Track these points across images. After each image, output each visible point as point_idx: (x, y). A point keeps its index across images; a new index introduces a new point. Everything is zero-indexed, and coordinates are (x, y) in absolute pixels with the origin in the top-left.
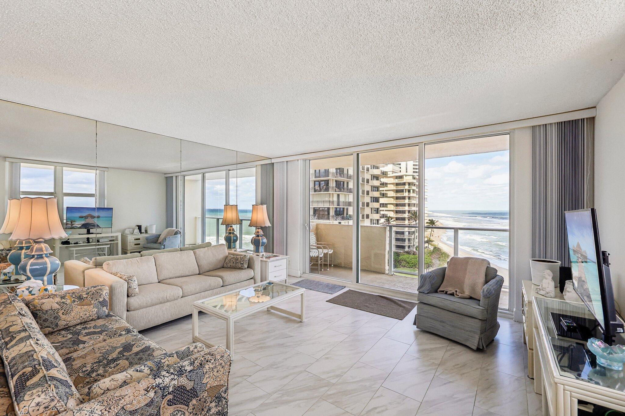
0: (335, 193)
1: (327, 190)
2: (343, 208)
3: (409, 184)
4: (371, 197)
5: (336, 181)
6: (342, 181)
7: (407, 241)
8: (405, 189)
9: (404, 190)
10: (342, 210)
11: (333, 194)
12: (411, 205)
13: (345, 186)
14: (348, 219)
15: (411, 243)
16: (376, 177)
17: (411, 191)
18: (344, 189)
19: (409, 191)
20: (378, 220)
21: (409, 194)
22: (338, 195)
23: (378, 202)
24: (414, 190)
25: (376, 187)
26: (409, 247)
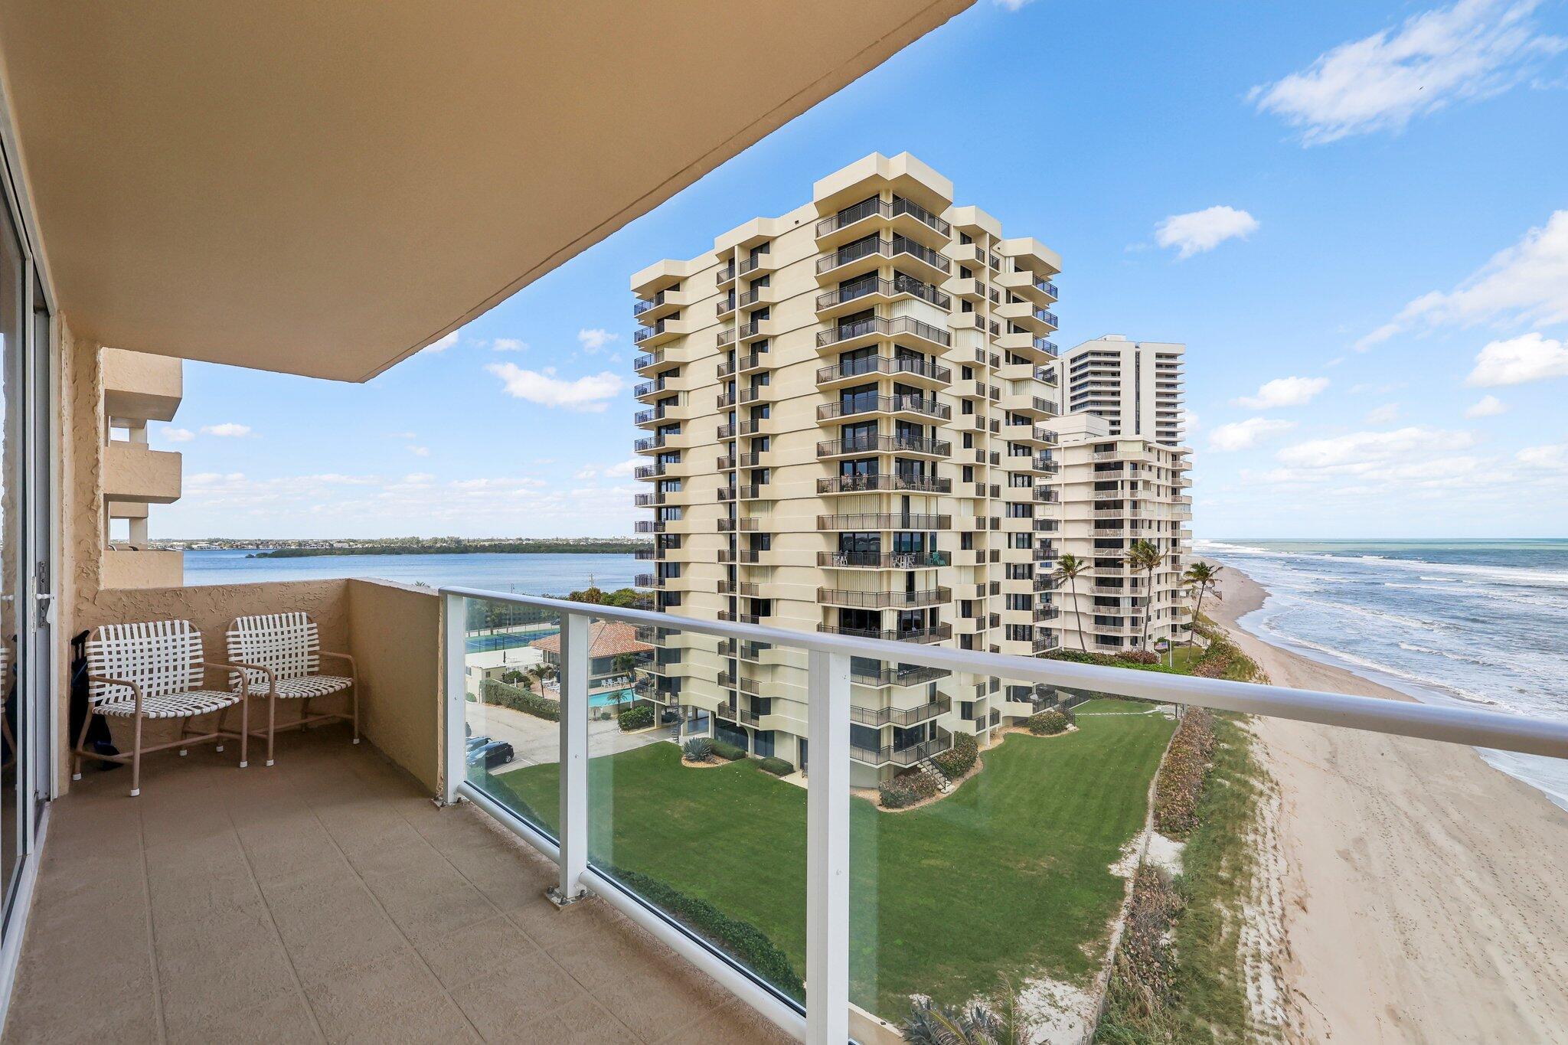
0: (894, 493)
1: (872, 484)
2: (923, 534)
3: (1135, 466)
4: (1008, 503)
5: (899, 460)
6: (917, 461)
7: (1127, 623)
8: (1122, 482)
9: (1119, 483)
10: (917, 539)
11: (889, 495)
12: (1139, 524)
13: (928, 473)
14: (936, 564)
15: (1140, 630)
16: (1024, 448)
17: (1140, 485)
18: (923, 483)
19: (1134, 485)
20: (1030, 566)
21: (1132, 495)
22: (906, 499)
23: (1031, 515)
24: (1147, 483)
25: (1023, 476)
26: (1134, 641)
